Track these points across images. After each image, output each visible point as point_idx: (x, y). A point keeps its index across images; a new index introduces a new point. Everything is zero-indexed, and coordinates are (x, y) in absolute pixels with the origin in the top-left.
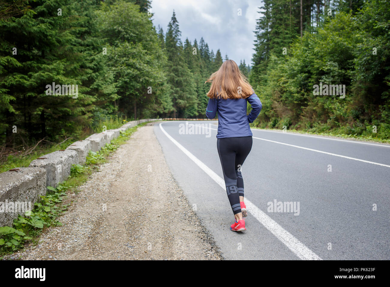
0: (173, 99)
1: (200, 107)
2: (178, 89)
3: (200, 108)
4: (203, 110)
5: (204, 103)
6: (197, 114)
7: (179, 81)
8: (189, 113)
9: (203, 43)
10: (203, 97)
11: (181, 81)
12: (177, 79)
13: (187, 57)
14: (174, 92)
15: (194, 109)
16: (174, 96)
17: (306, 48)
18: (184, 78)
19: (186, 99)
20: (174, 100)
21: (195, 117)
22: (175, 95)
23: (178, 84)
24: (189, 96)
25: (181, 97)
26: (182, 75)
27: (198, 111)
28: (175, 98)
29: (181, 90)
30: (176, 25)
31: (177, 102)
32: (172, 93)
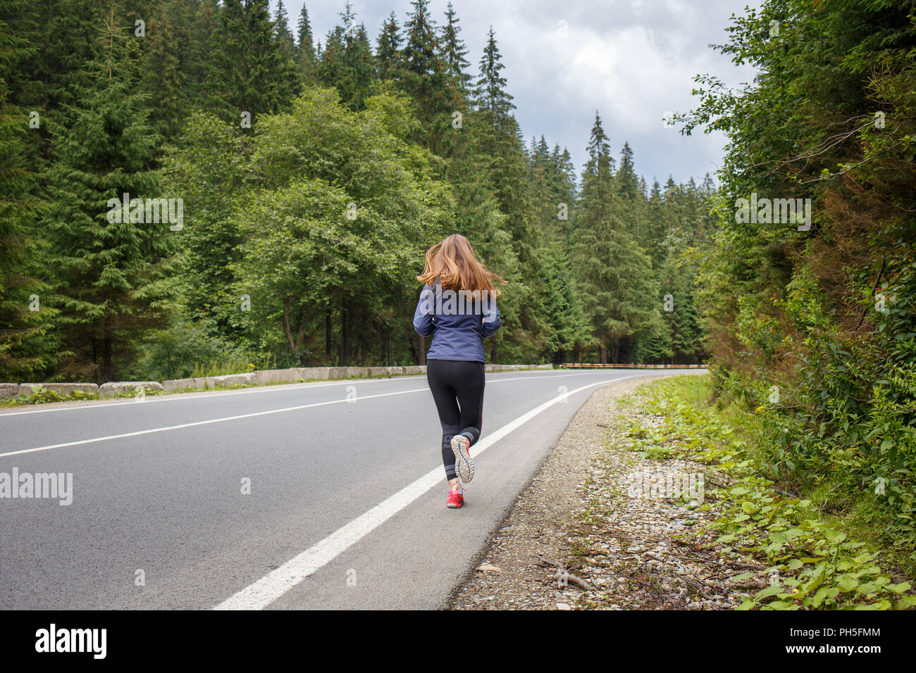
0: (595, 317)
1: (678, 335)
2: (608, 294)
3: (680, 340)
4: (686, 343)
5: (691, 326)
6: (670, 353)
7: (609, 276)
8: (650, 352)
9: (711, 186)
10: (688, 312)
11: (614, 276)
12: (603, 272)
13: (652, 220)
14: (596, 301)
15: (662, 342)
16: (597, 312)
18: (622, 268)
19: (626, 317)
20: (597, 320)
21: (665, 360)
22: (599, 308)
23: (608, 282)
24: (633, 310)
25: (616, 315)
26: (619, 261)
27: (673, 347)
28: (600, 316)
29: (614, 297)
30: (604, 145)
31: (605, 324)
32: (592, 304)
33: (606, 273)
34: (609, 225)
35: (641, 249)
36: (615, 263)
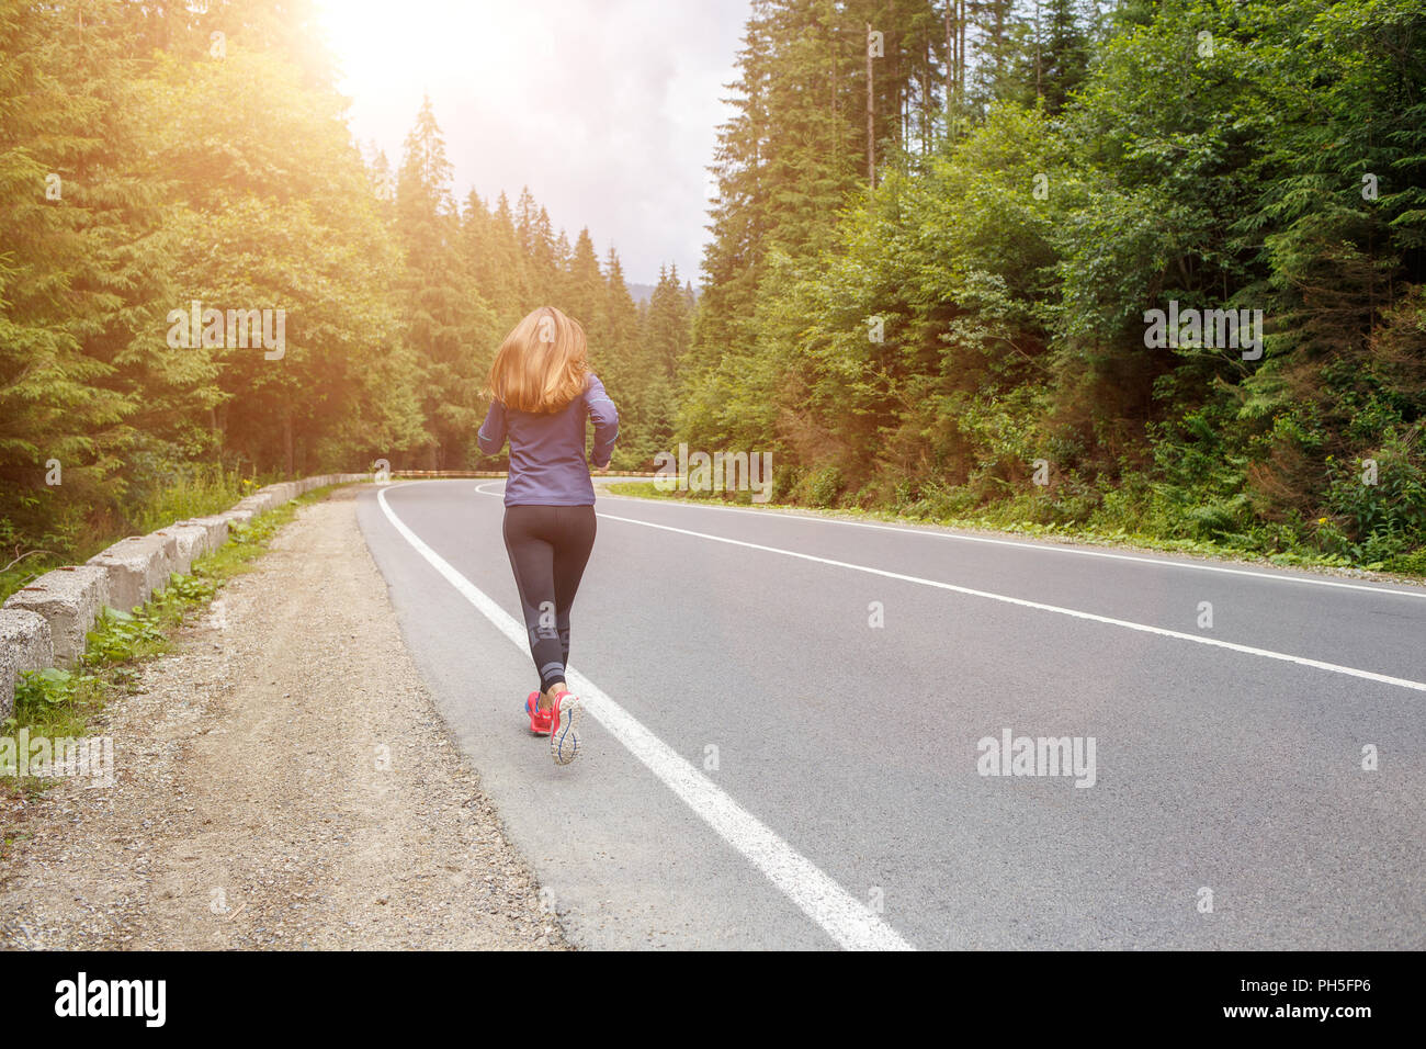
0: (426, 401)
2: (443, 366)
7: (446, 339)
9: (530, 207)
11: (453, 339)
12: (437, 333)
13: (472, 255)
14: (428, 376)
16: (429, 393)
17: (889, 225)
18: (465, 328)
19: (471, 401)
20: (429, 405)
22: (432, 387)
23: (443, 350)
25: (454, 396)
26: (458, 317)
28: (434, 400)
29: (453, 371)
30: (434, 140)
31: (439, 411)
32: (422, 380)
33: (441, 336)
34: (444, 263)
35: (483, 300)
36: (453, 320)
